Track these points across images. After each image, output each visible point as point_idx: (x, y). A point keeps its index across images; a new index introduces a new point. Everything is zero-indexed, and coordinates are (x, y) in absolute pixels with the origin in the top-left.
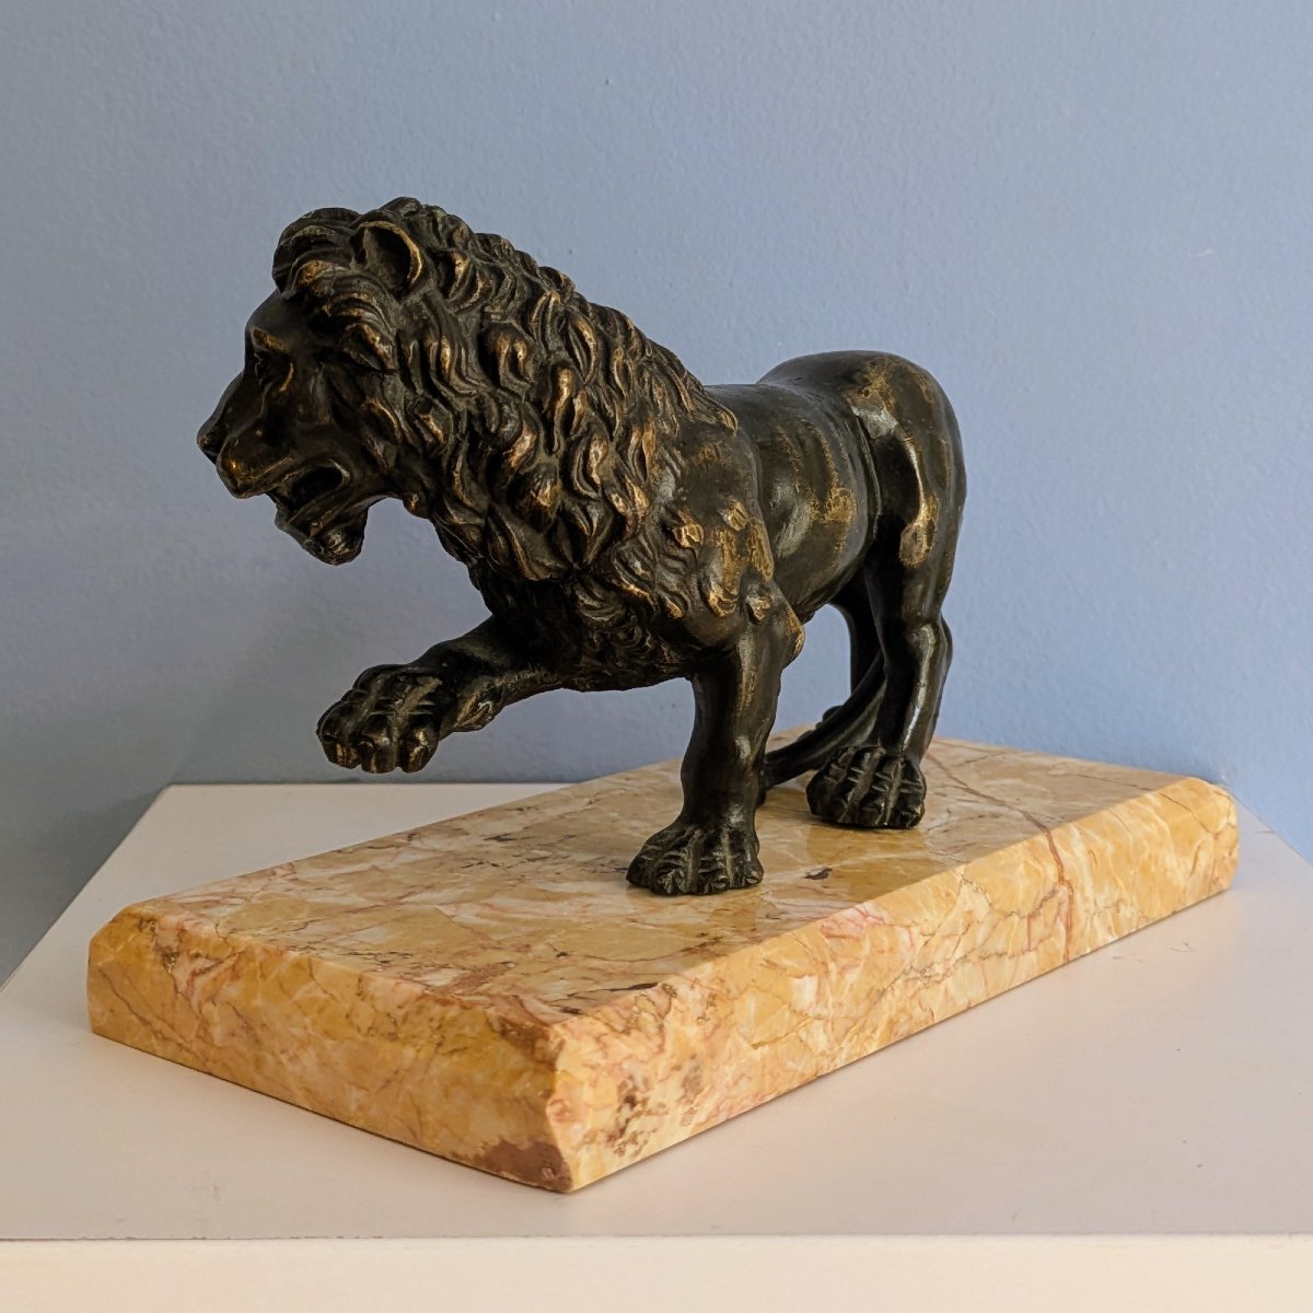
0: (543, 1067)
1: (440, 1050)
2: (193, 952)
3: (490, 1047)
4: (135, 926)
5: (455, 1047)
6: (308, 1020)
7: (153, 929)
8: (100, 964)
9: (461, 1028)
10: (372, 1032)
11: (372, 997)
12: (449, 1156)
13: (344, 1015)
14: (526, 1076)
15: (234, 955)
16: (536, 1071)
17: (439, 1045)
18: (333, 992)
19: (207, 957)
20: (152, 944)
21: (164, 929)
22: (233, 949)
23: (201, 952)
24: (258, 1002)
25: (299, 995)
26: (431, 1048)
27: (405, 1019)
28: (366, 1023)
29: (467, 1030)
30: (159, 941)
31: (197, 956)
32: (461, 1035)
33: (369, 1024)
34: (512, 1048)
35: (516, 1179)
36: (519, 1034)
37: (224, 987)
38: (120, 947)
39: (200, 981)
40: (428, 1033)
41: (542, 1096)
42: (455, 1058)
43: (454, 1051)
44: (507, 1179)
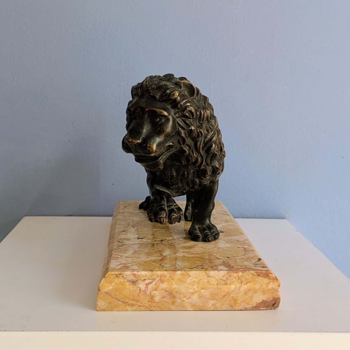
0: (275, 280)
1: (242, 284)
2: (143, 279)
3: (257, 279)
4: (115, 277)
5: (247, 282)
6: (195, 287)
7: (123, 276)
8: (105, 290)
9: (245, 277)
10: (218, 285)
11: (213, 276)
12: (243, 309)
13: (207, 283)
14: (271, 284)
15: (158, 276)
16: (273, 281)
17: (241, 282)
18: (200, 278)
19: (149, 279)
20: (126, 280)
21: (127, 276)
22: (157, 275)
23: (145, 278)
24: (175, 286)
25: (188, 281)
26: (240, 284)
27: (227, 279)
28: (216, 283)
29: (247, 277)
30: (128, 279)
31: (145, 280)
32: (246, 279)
33: (217, 283)
34: (264, 278)
35: (265, 309)
36: (263, 274)
37: (160, 285)
38: (113, 284)
39: (150, 286)
40: (236, 281)
41: (278, 287)
42: (248, 284)
43: (247, 283)
44: (262, 310)
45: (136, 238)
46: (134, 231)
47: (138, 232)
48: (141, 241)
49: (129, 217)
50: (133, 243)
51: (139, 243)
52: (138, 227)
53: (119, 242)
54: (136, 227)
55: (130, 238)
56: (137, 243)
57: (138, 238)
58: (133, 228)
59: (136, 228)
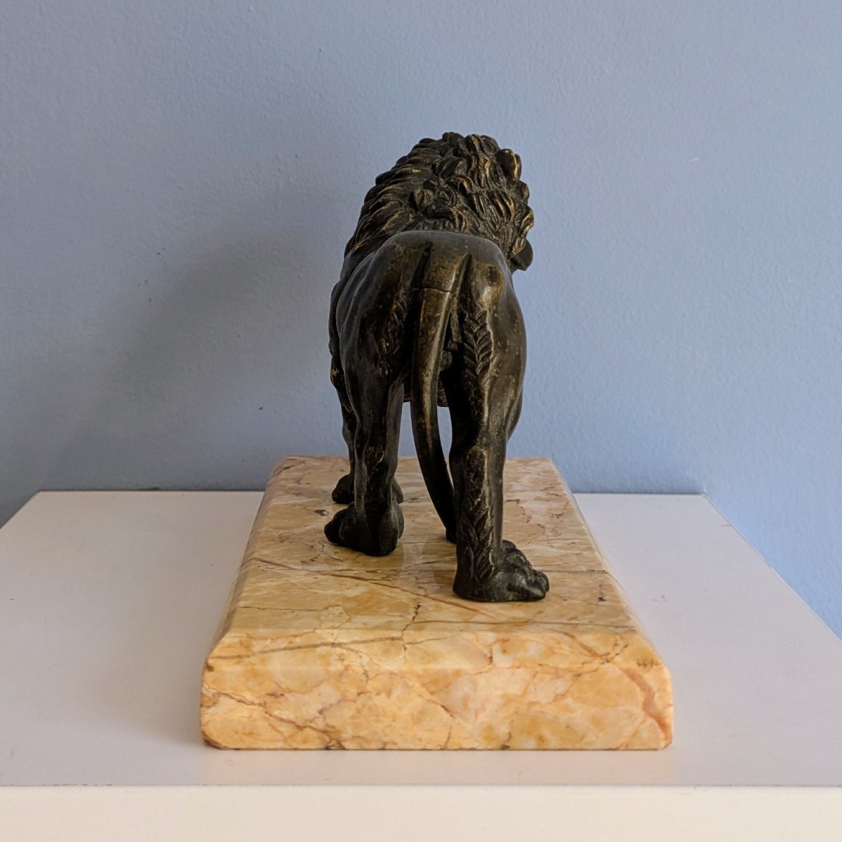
45: (525, 501)
46: (534, 516)
47: (524, 514)
48: (509, 497)
49: (566, 556)
50: (525, 493)
51: (513, 492)
52: (526, 524)
53: (557, 495)
54: (532, 526)
55: (536, 501)
56: (519, 494)
57: (518, 501)
58: (540, 523)
59: (531, 522)
